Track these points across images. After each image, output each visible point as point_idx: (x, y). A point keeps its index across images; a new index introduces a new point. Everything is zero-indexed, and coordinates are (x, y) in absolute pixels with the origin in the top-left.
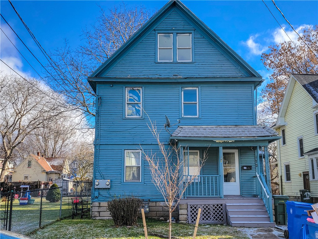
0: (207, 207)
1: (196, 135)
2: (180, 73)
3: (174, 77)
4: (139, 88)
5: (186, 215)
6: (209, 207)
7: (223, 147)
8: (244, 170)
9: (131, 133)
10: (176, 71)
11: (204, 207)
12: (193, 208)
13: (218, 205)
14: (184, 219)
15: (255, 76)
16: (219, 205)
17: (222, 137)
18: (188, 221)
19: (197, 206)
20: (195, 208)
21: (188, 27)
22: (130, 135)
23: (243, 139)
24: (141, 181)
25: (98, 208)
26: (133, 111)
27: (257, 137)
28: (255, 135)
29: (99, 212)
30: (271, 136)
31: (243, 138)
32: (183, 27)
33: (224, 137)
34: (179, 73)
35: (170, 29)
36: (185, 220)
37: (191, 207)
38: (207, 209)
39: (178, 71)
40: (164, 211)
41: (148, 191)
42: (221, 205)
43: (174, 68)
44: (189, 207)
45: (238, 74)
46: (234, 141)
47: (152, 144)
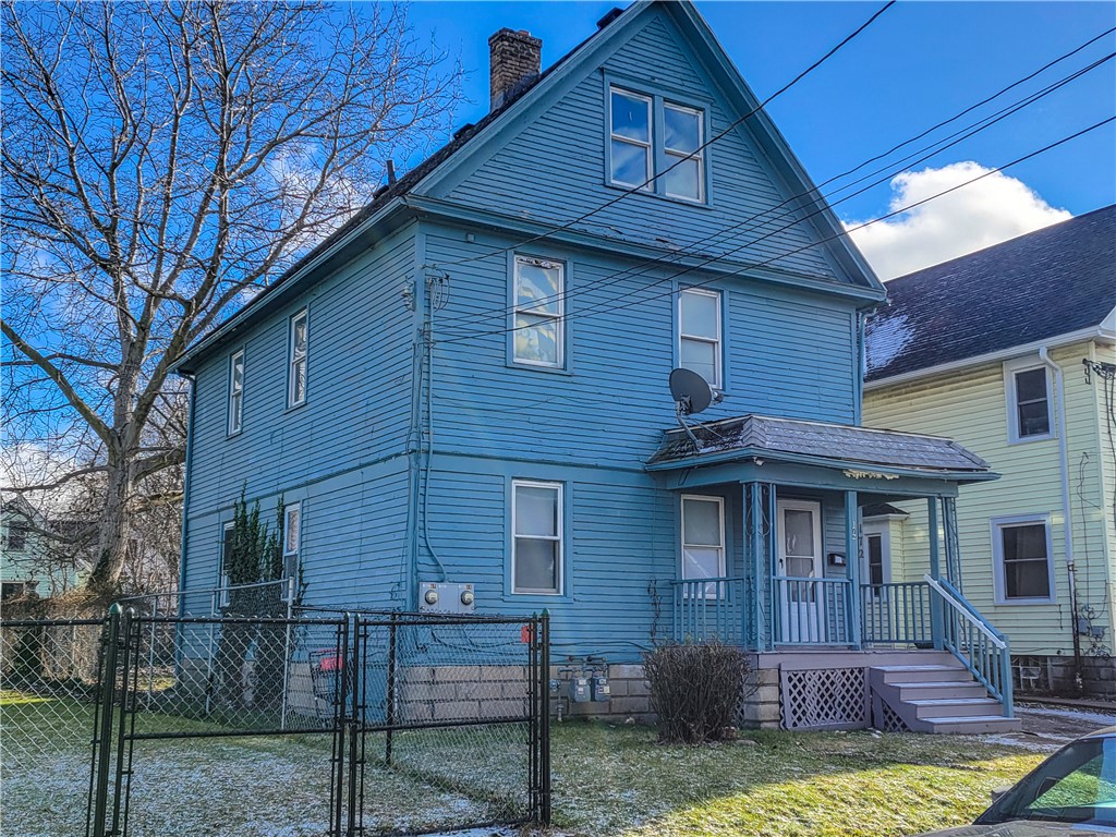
0: (828, 677)
1: (810, 450)
2: (675, 236)
3: (659, 244)
4: (554, 264)
5: (774, 703)
6: (832, 677)
7: (858, 493)
8: (834, 567)
9: (532, 419)
10: (663, 227)
11: (820, 677)
12: (795, 680)
13: (852, 672)
14: (773, 718)
15: (869, 285)
16: (856, 672)
17: (870, 462)
18: (784, 724)
19: (804, 675)
20: (800, 680)
21: (694, 86)
22: (530, 426)
23: (919, 472)
24: (562, 593)
25: (427, 687)
26: (531, 343)
27: (948, 469)
28: (942, 464)
29: (430, 702)
30: (977, 470)
31: (918, 469)
32: (680, 82)
33: (876, 463)
34: (672, 235)
35: (646, 78)
36: (774, 721)
37: (790, 679)
38: (828, 683)
39: (670, 229)
40: (632, 696)
41: (587, 627)
42: (860, 671)
43: (657, 214)
44: (785, 677)
45: (819, 269)
46: (897, 477)
47: (596, 467)
